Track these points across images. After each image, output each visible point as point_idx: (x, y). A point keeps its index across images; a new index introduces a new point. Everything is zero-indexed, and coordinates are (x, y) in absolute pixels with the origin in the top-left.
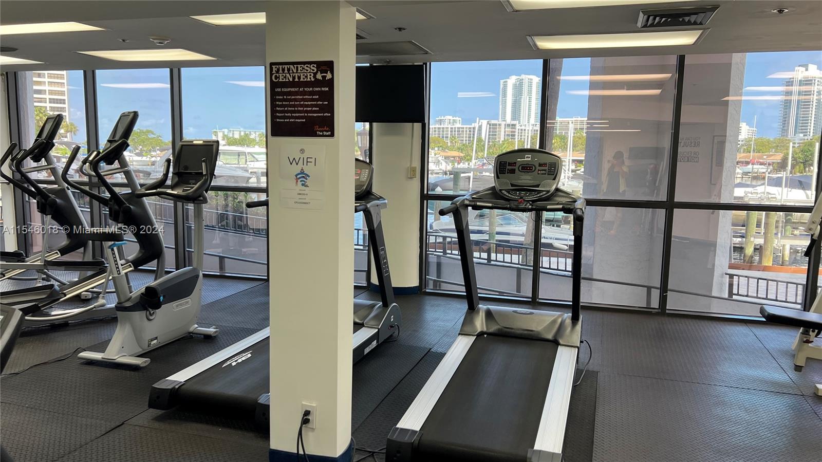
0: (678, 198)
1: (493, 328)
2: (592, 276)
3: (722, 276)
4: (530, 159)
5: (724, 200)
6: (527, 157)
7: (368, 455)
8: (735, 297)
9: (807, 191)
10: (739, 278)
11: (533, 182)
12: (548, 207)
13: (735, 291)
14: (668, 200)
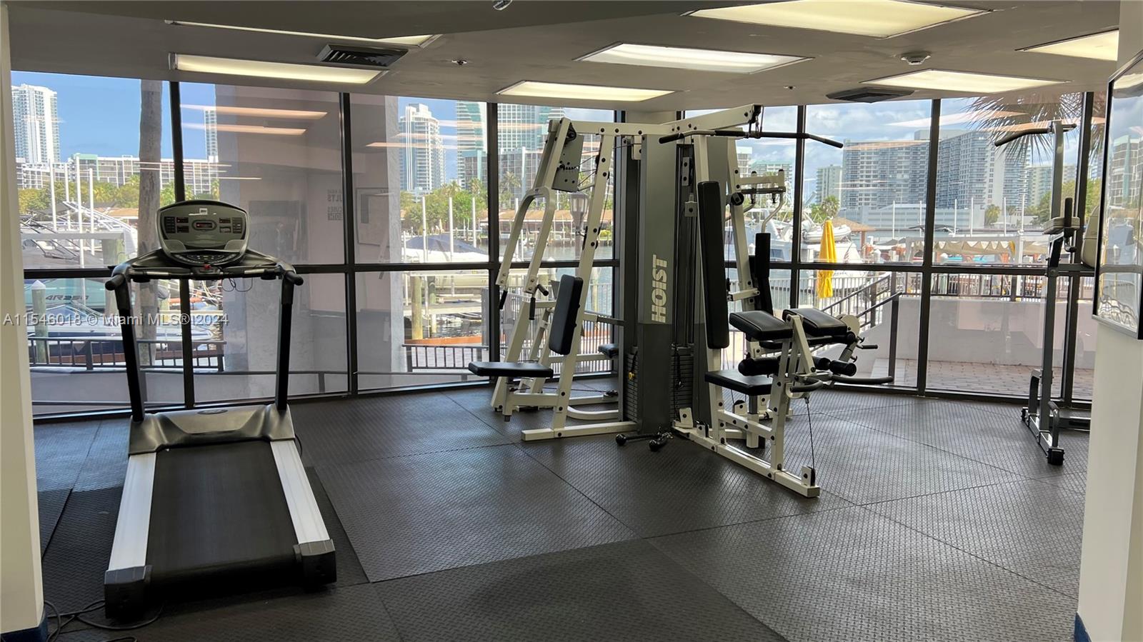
0: (359, 260)
1: (177, 438)
2: (248, 368)
3: (399, 349)
4: (206, 214)
5: (394, 260)
6: (202, 211)
7: (68, 621)
8: (414, 371)
9: (446, 253)
10: (416, 349)
11: (214, 242)
12: (246, 272)
13: (414, 365)
14: (348, 263)
